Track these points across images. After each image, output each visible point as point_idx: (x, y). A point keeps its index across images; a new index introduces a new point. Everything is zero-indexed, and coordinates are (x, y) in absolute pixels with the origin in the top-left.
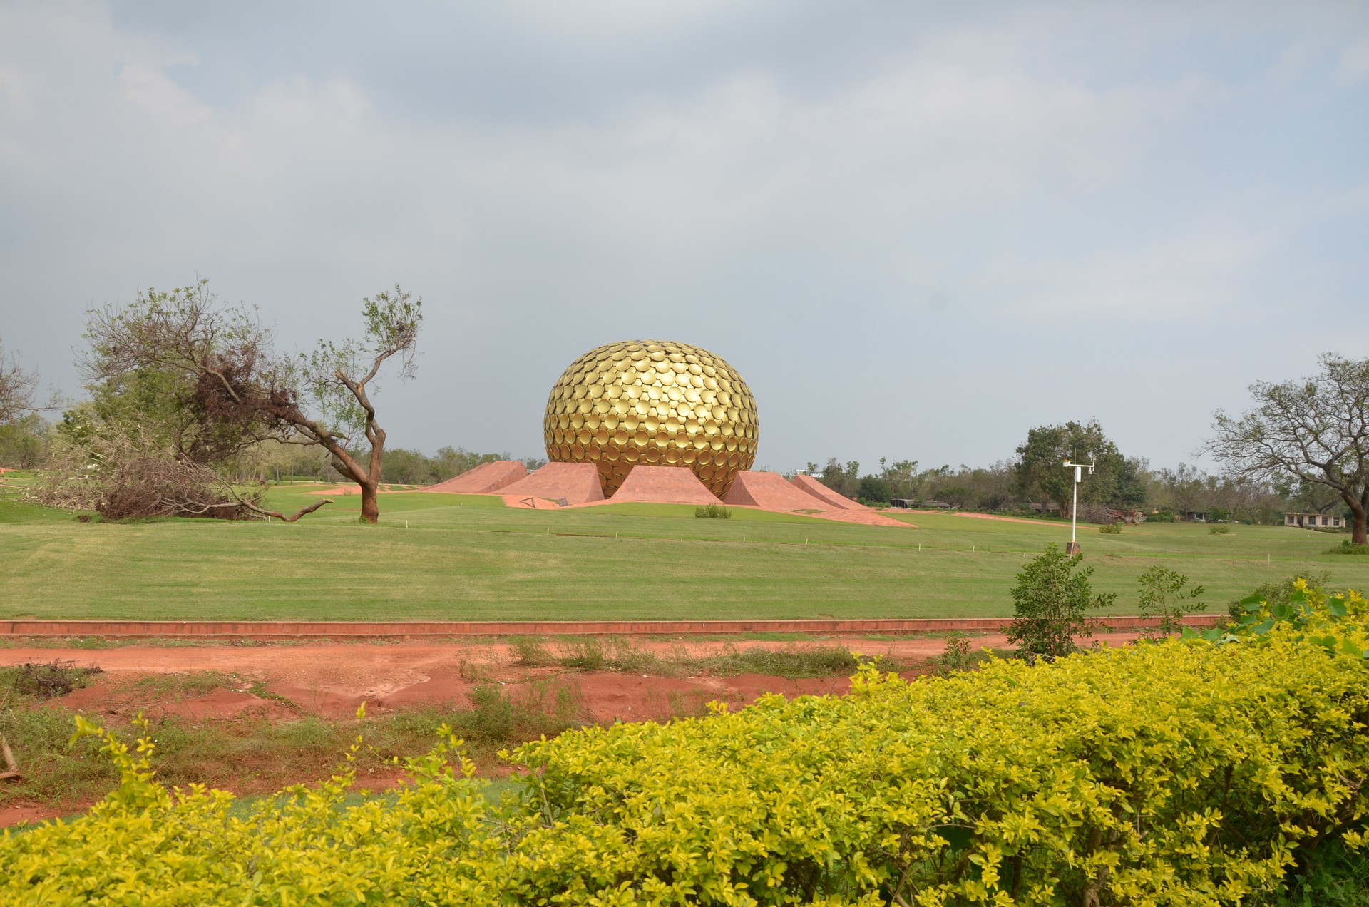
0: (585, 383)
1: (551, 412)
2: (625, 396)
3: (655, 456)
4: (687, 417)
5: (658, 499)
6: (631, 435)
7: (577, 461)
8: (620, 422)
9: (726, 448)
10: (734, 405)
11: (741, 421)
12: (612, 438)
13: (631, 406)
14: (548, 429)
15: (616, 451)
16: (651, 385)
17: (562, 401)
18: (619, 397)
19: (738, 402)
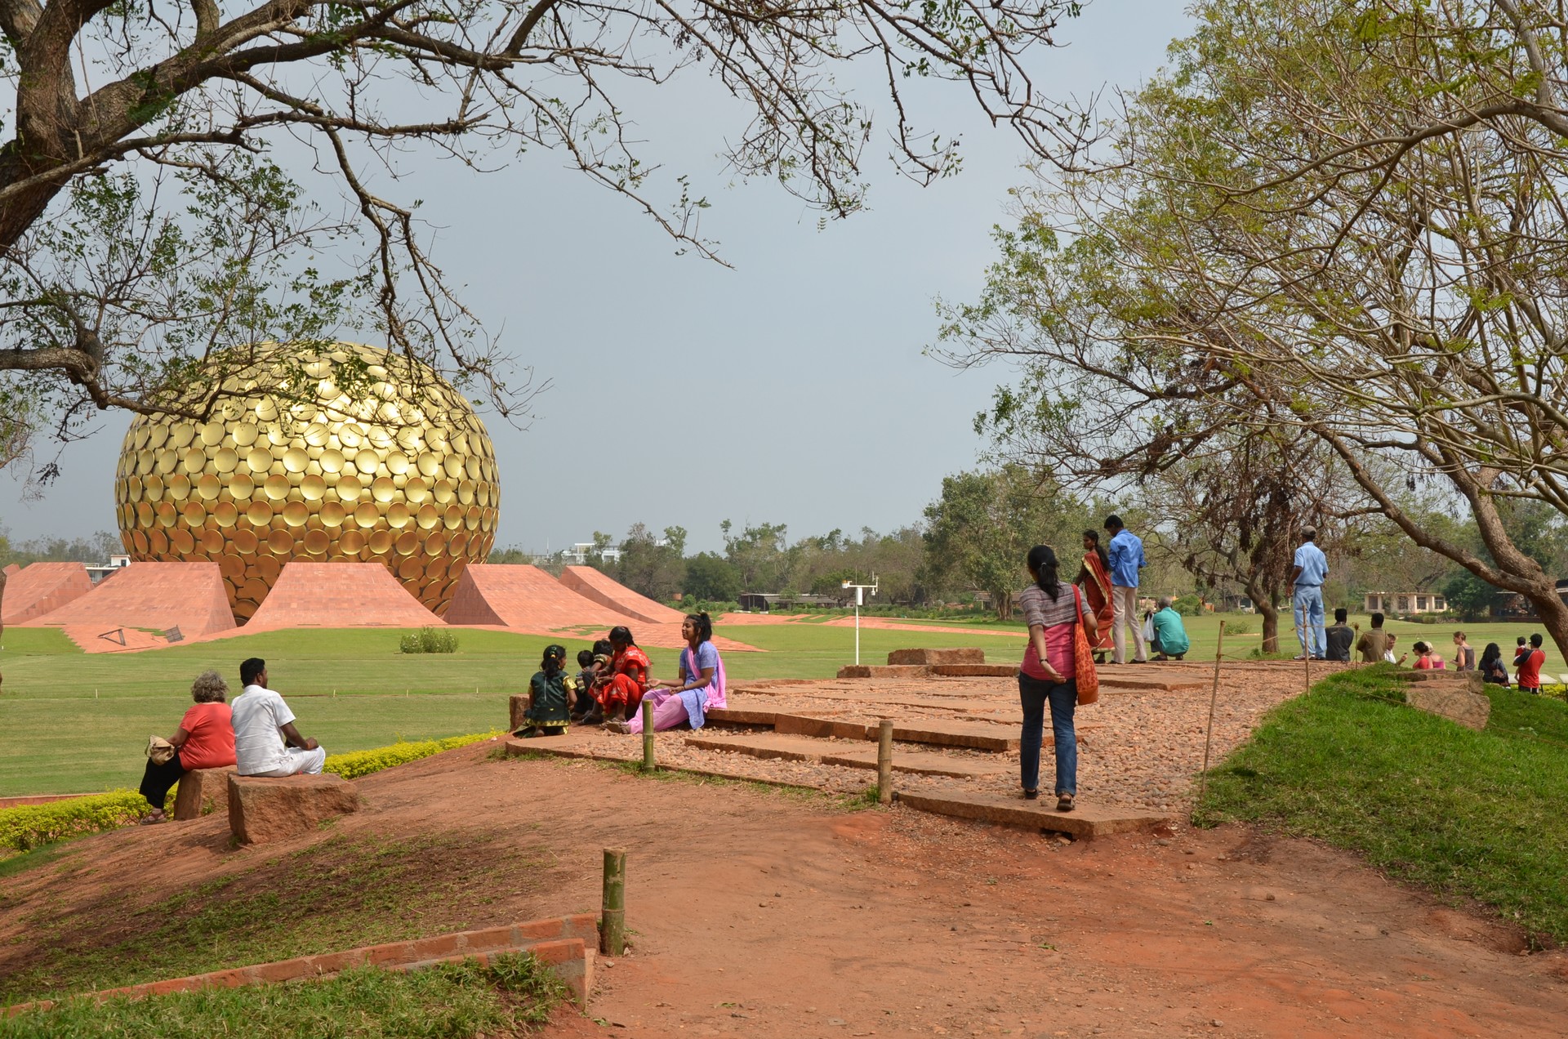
1: (128, 471)
2: (264, 442)
3: (321, 545)
4: (374, 475)
5: (333, 620)
6: (277, 510)
7: (182, 558)
8: (256, 487)
9: (444, 526)
10: (455, 451)
11: (469, 477)
12: (243, 516)
13: (275, 460)
14: (123, 500)
15: (250, 537)
16: (309, 421)
17: (148, 452)
18: (253, 445)
19: (462, 446)
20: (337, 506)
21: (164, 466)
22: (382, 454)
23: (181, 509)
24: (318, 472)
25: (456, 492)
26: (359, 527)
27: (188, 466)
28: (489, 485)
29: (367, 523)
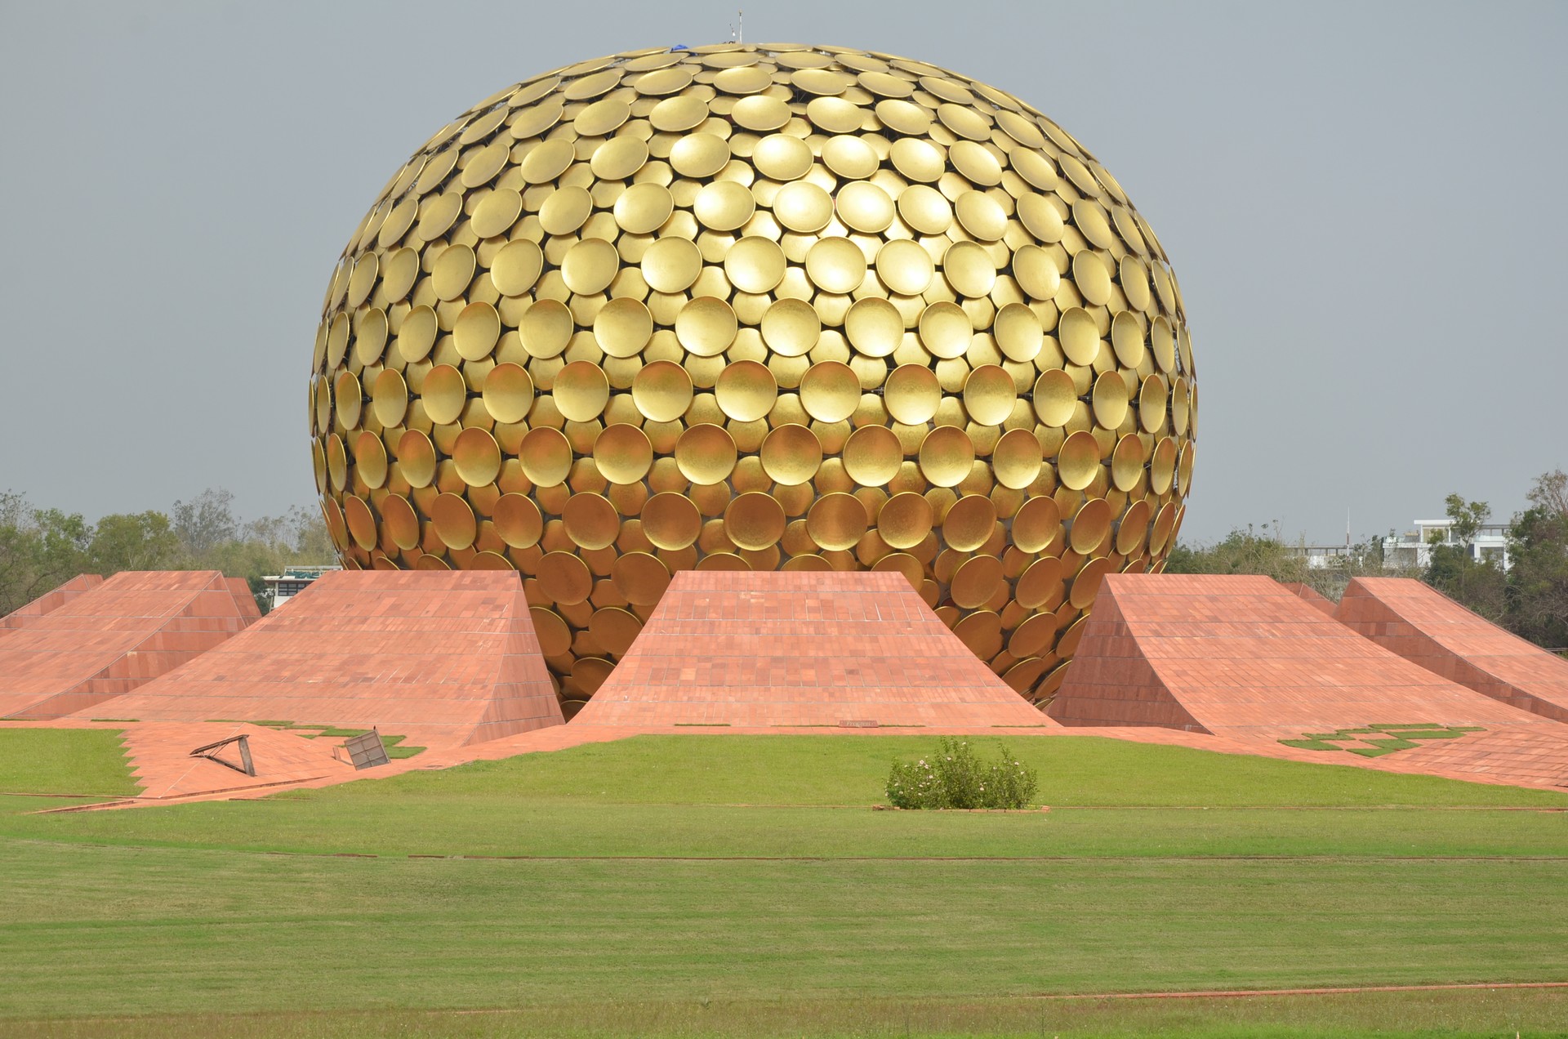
0: (467, 236)
1: (334, 362)
2: (632, 285)
3: (765, 528)
4: (890, 360)
6: (664, 447)
7: (450, 561)
8: (614, 392)
9: (1058, 481)
10: (1084, 302)
11: (1119, 364)
12: (585, 461)
13: (657, 327)
14: (323, 427)
15: (602, 511)
16: (737, 234)
17: (375, 314)
18: (607, 292)
19: (1103, 290)
20: (802, 438)
21: (410, 346)
22: (909, 310)
23: (447, 444)
24: (760, 355)
25: (1087, 399)
26: (857, 486)
27: (465, 343)
28: (1169, 383)
29: (872, 476)
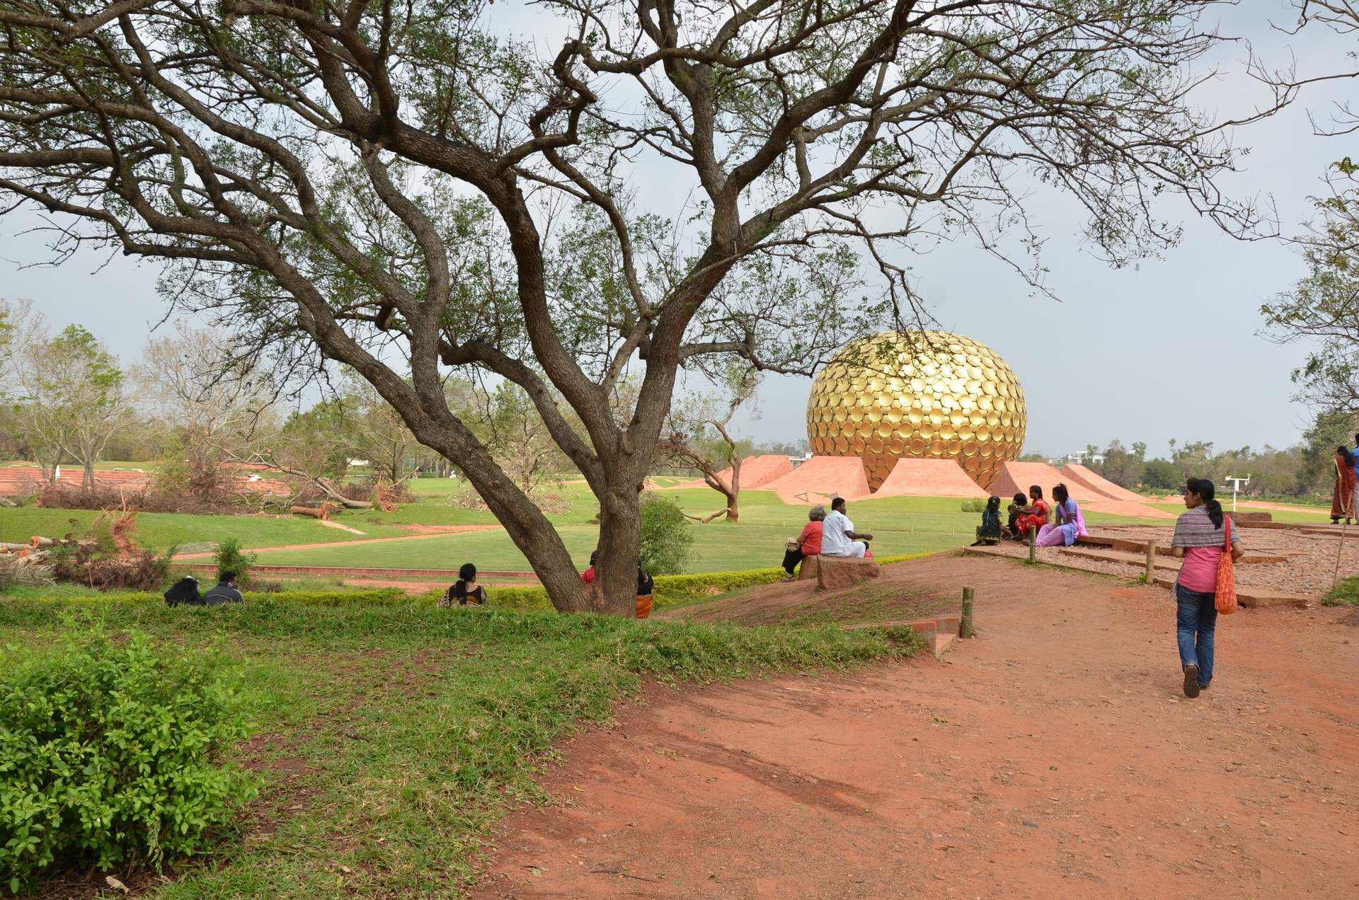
1: (814, 406)
2: (889, 389)
3: (920, 448)
4: (951, 408)
5: (925, 492)
6: (895, 427)
7: (842, 454)
8: (884, 414)
9: (992, 438)
10: (1000, 395)
11: (1008, 410)
12: (876, 431)
13: (894, 399)
14: (811, 422)
15: (880, 443)
16: (915, 377)
17: (825, 395)
18: (882, 390)
19: (1004, 392)
20: (929, 427)
21: (833, 403)
22: (957, 396)
23: (842, 427)
24: (919, 407)
25: (1000, 419)
26: (942, 439)
27: (847, 402)
28: (1020, 415)
29: (947, 436)
